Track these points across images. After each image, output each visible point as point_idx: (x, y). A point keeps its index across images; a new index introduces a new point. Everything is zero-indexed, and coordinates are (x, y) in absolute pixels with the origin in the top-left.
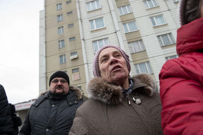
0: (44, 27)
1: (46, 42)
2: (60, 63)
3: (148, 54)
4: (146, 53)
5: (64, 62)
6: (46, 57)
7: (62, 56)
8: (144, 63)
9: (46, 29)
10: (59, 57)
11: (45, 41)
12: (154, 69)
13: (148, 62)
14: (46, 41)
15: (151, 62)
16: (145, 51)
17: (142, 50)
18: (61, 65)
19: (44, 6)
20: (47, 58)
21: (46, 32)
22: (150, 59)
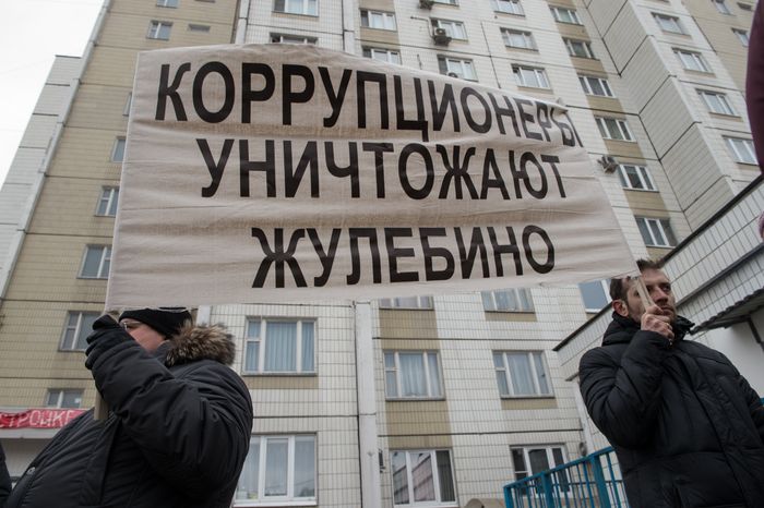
0: (62, 118)
1: (47, 176)
2: (80, 276)
3: (439, 324)
4: (434, 319)
5: (99, 276)
6: (27, 233)
7: (101, 247)
8: (419, 352)
9: (65, 125)
10: (83, 246)
11: (44, 169)
12: (449, 385)
13: (434, 353)
14: (49, 168)
15: (443, 354)
16: (433, 310)
17: (420, 307)
18: (81, 282)
19: (90, 41)
20: (31, 237)
21: (62, 135)
22: (442, 345)
